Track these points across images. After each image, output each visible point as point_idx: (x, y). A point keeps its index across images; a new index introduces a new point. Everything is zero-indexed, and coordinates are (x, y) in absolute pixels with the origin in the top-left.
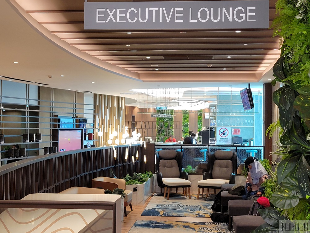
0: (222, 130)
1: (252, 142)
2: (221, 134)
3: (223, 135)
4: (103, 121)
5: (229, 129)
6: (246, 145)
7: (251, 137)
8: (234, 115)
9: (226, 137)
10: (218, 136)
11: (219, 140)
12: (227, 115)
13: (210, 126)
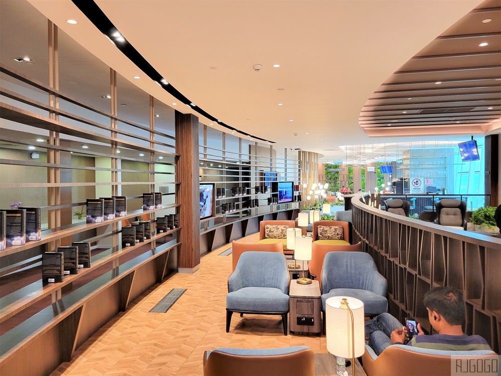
0: (415, 181)
1: (446, 191)
2: (414, 184)
3: (416, 185)
4: (305, 174)
5: (422, 180)
6: (440, 194)
7: (444, 187)
8: (427, 166)
9: (419, 187)
10: (412, 187)
11: (412, 190)
12: (420, 166)
13: (404, 178)
